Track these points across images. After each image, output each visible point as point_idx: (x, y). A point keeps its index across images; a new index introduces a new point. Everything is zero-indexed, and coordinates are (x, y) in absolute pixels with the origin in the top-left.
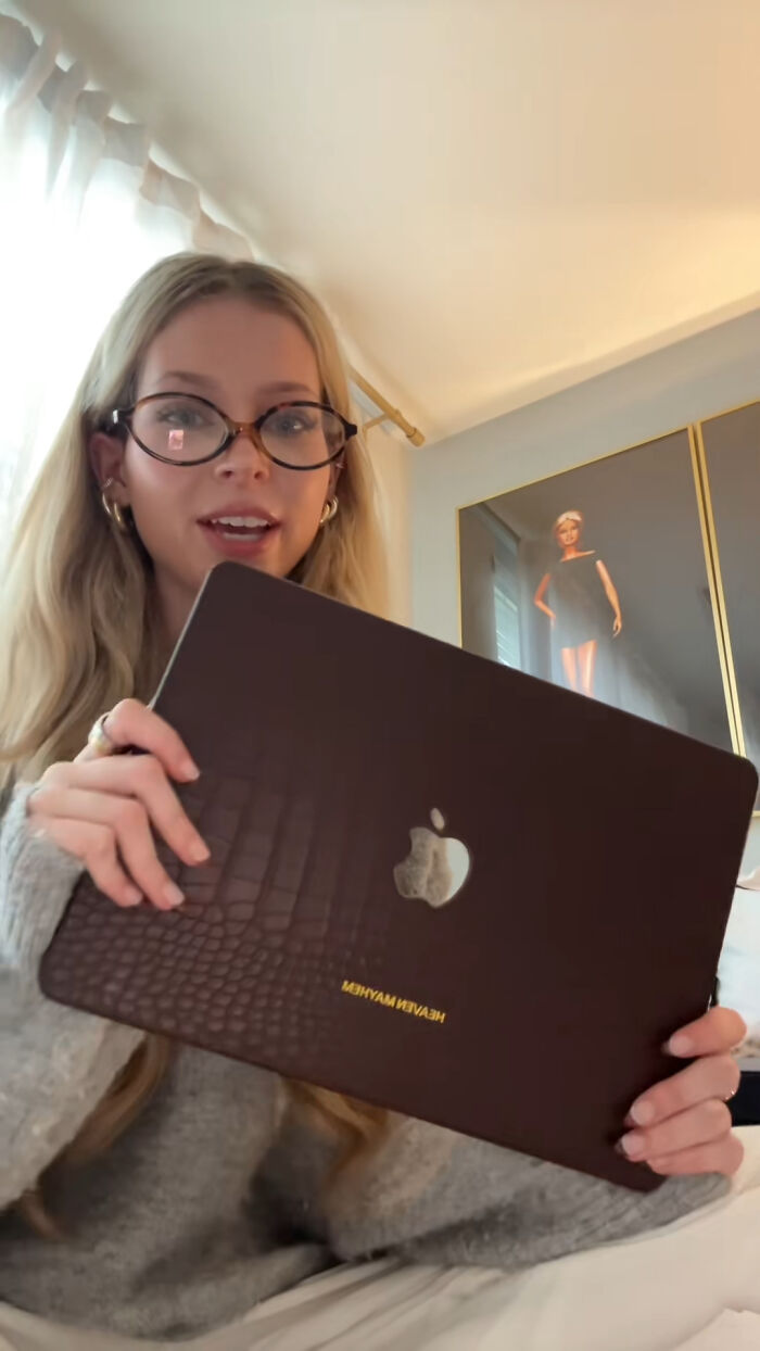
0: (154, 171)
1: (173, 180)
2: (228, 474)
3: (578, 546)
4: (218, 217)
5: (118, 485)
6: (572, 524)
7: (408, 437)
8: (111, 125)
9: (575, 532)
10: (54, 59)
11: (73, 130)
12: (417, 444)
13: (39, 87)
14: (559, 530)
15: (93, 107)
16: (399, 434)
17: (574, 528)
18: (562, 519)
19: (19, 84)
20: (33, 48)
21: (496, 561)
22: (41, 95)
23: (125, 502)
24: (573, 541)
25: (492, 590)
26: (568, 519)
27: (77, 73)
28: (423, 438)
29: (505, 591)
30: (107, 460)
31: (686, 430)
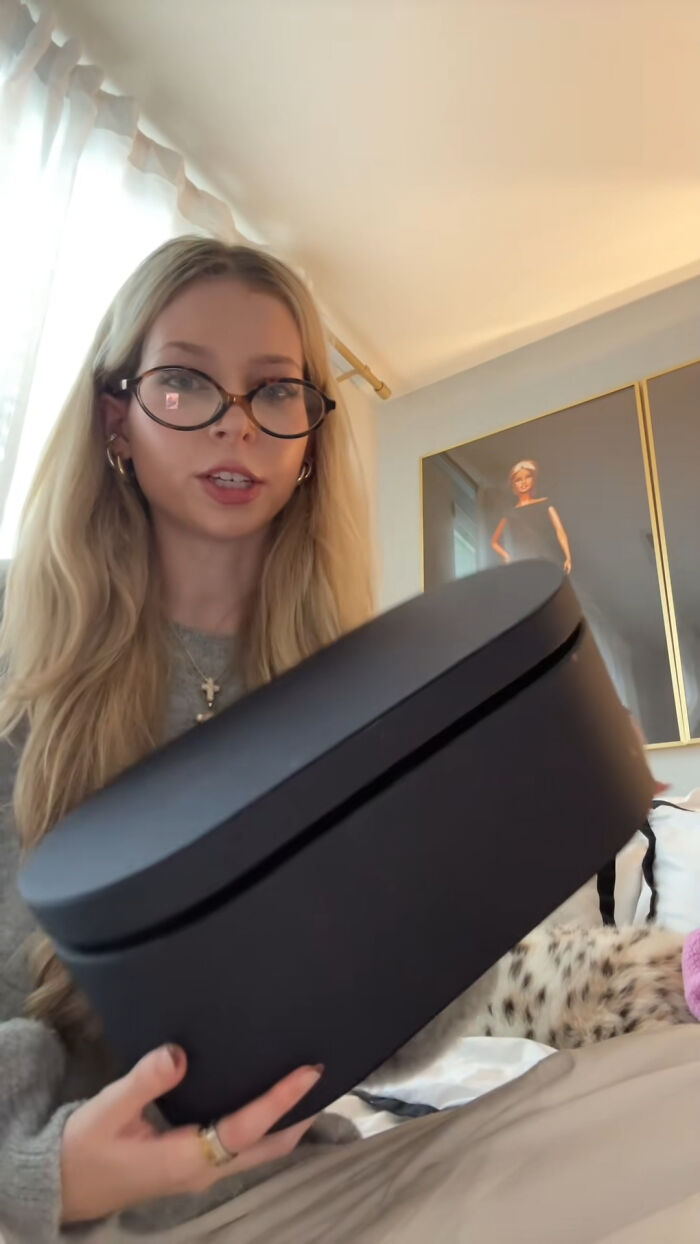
0: (141, 139)
1: (158, 148)
2: (221, 434)
3: (531, 493)
4: (200, 184)
5: (121, 440)
6: (526, 473)
7: (377, 390)
8: (103, 97)
9: (529, 481)
10: (50, 35)
11: (67, 101)
12: (384, 397)
13: (36, 61)
14: (515, 478)
15: (86, 80)
16: (369, 389)
17: (528, 476)
18: (517, 468)
19: (17, 59)
20: (30, 24)
21: (456, 506)
22: (37, 69)
23: (127, 455)
24: (528, 488)
25: (452, 532)
26: (523, 468)
27: (70, 50)
28: (390, 392)
29: (465, 536)
30: (111, 417)
31: (633, 386)
